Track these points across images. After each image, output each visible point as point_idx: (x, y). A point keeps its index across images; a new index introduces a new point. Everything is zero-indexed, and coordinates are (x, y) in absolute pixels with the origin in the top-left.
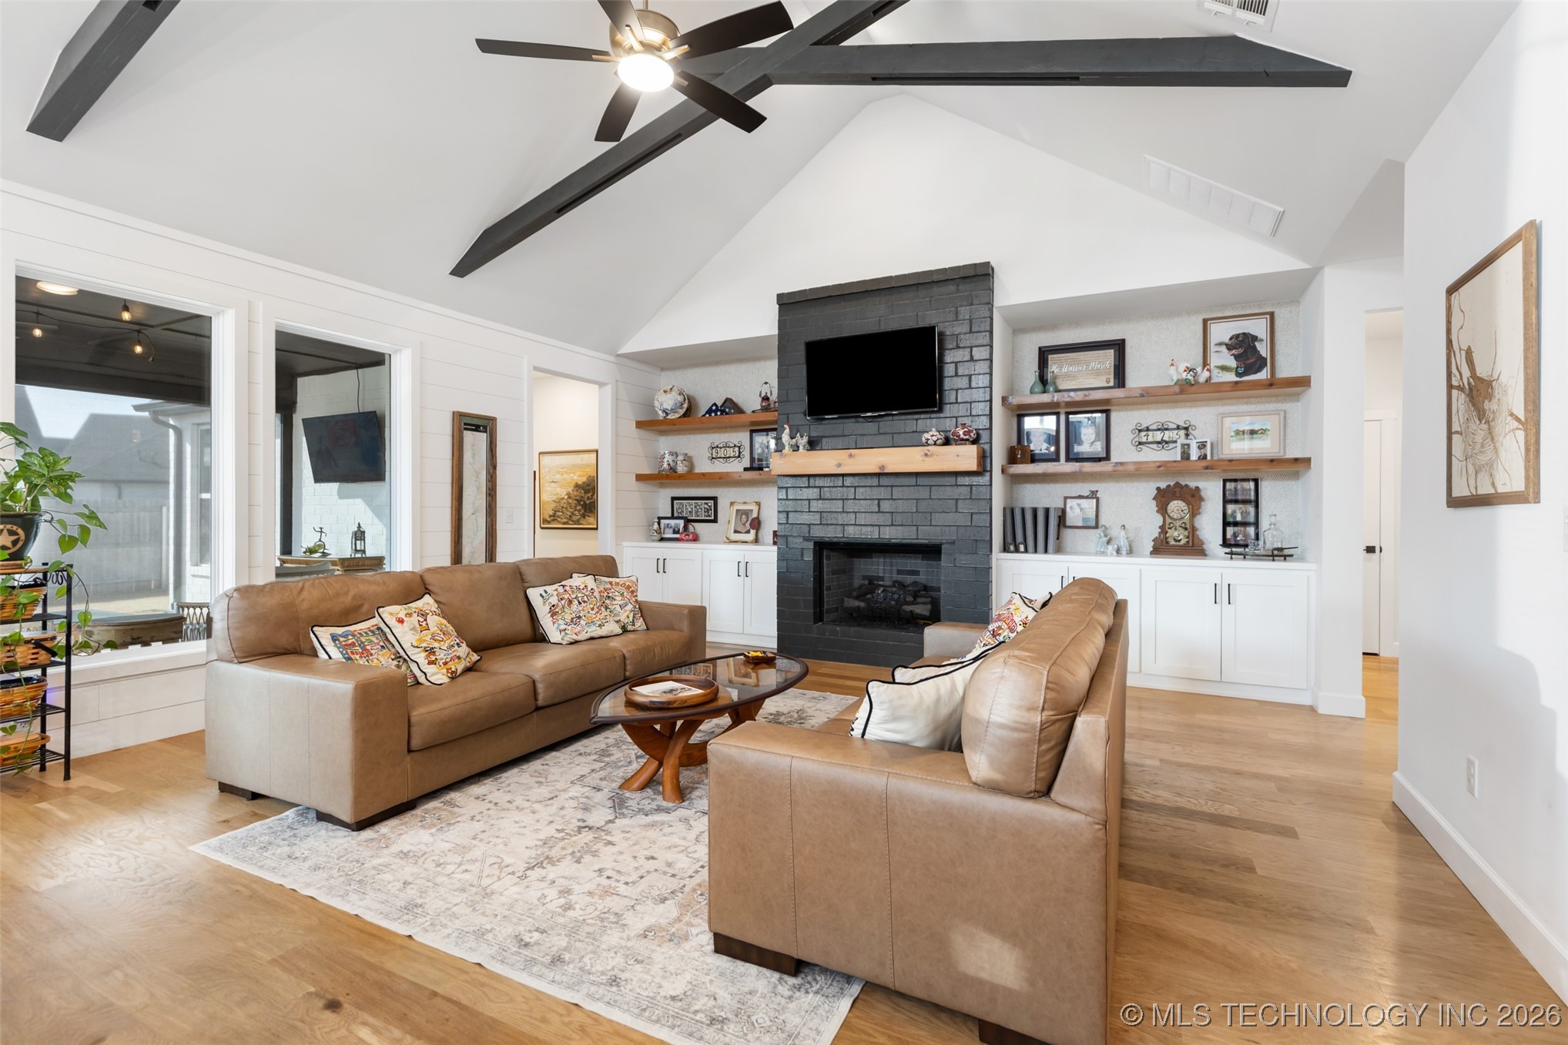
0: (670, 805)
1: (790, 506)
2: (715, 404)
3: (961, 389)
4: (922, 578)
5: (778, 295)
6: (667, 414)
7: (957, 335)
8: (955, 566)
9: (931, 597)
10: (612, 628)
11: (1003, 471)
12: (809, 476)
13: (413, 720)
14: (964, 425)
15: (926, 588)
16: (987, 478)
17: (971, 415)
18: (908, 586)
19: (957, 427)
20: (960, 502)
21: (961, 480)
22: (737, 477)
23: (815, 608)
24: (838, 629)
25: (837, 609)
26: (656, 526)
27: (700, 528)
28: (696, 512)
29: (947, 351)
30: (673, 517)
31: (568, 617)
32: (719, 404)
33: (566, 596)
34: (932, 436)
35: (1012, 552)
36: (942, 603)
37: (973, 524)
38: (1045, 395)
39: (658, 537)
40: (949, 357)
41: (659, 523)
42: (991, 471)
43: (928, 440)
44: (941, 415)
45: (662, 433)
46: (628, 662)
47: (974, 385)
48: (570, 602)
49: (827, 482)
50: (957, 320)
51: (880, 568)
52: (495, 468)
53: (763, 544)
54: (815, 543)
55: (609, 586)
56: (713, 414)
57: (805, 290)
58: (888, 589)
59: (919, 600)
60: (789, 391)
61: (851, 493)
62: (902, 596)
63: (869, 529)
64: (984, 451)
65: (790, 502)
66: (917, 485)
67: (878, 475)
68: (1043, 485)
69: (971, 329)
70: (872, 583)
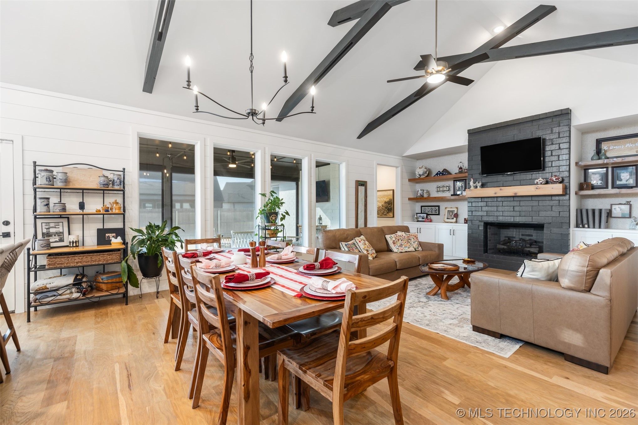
0: (445, 300)
1: (473, 209)
2: (439, 171)
3: (554, 161)
4: (534, 238)
5: (468, 130)
6: (420, 176)
7: (552, 139)
8: (551, 233)
9: (538, 245)
10: (412, 249)
11: (576, 193)
12: (482, 198)
13: (370, 267)
14: (555, 176)
15: (536, 242)
16: (567, 197)
17: (559, 171)
18: (527, 241)
19: (552, 177)
20: (553, 207)
21: (554, 198)
22: (449, 198)
23: (484, 247)
24: (495, 256)
25: (493, 249)
26: (416, 216)
27: (432, 217)
28: (431, 211)
29: (547, 146)
30: (421, 213)
31: (399, 245)
32: (441, 171)
33: (397, 238)
34: (540, 181)
35: (581, 228)
36: (544, 248)
37: (560, 216)
38: (599, 160)
39: (417, 220)
40: (548, 148)
41: (417, 215)
42: (570, 194)
43: (538, 182)
44: (544, 172)
45: (417, 183)
46: (420, 259)
47: (560, 159)
48: (399, 240)
49: (490, 200)
50: (552, 133)
51: (515, 233)
52: (367, 197)
53: (459, 223)
54: (484, 223)
55: (409, 236)
56: (439, 175)
57: (480, 127)
58: (517, 242)
59: (533, 246)
60: (473, 166)
61: (501, 204)
62: (524, 245)
63: (509, 218)
64: (566, 186)
65: (473, 207)
66: (532, 200)
67: (513, 197)
68: (599, 199)
69: (559, 136)
70: (510, 239)
